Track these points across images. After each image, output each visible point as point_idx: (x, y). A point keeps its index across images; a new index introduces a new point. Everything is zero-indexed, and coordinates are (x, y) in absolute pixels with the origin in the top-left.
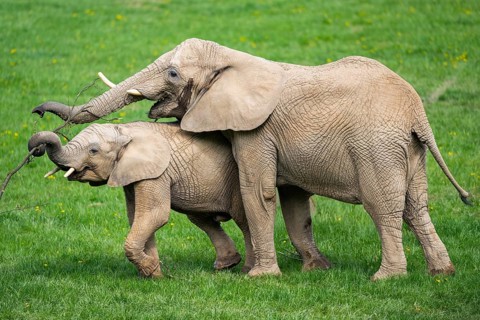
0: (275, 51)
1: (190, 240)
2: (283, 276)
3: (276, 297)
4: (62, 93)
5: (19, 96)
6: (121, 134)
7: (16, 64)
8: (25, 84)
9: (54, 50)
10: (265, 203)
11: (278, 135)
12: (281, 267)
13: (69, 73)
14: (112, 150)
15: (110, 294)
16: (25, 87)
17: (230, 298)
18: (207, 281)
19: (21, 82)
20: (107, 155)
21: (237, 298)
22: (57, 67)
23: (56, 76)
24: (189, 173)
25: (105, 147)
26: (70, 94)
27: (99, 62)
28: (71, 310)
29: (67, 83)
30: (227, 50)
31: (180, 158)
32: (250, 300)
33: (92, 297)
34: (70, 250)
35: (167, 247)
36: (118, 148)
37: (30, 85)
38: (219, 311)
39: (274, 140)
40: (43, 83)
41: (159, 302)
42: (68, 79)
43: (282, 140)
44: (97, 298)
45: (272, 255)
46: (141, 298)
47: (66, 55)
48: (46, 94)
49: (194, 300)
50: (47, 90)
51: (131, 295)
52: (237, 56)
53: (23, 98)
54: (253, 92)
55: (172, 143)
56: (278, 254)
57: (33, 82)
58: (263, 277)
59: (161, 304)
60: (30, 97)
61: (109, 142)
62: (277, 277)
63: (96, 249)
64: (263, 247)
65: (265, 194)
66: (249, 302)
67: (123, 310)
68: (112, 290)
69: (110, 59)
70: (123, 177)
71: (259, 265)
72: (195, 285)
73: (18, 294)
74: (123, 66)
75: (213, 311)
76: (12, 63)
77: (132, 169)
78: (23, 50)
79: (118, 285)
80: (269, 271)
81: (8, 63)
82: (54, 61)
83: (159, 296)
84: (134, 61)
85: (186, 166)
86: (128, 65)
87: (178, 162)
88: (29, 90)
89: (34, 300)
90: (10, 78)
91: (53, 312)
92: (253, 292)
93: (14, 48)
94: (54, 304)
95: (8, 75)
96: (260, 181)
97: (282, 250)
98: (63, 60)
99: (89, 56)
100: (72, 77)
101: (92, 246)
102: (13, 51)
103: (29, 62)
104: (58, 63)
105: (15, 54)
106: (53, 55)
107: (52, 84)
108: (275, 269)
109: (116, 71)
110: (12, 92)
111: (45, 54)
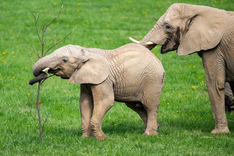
0: (228, 5)
1: (178, 113)
2: (231, 134)
3: (227, 146)
4: (106, 28)
5: (82, 30)
6: (83, 55)
7: (81, 11)
8: (86, 23)
9: (102, 4)
10: (219, 92)
11: (225, 53)
12: (230, 129)
13: (110, 17)
14: (75, 62)
15: (132, 143)
16: (85, 25)
17: (201, 146)
18: (187, 136)
19: (83, 22)
20: (72, 65)
21: (205, 146)
22: (103, 13)
23: (103, 19)
24: (121, 79)
25: (72, 60)
26: (111, 29)
27: (127, 11)
28: (110, 152)
29: (109, 23)
30: (195, 6)
31: (116, 70)
32: (212, 147)
33: (123, 145)
34: (110, 118)
35: (165, 117)
36: (79, 62)
37: (88, 23)
38: (194, 153)
39: (223, 56)
40: (96, 22)
41: (160, 148)
42: (110, 20)
43: (227, 56)
44: (125, 145)
45: (224, 121)
46: (150, 146)
47: (108, 7)
48: (97, 29)
49: (180, 147)
50: (98, 26)
51: (144, 144)
52: (201, 8)
53: (84, 31)
54: (212, 27)
55: (112, 62)
56: (228, 121)
57: (90, 22)
58: (220, 134)
59: (161, 149)
60: (88, 30)
61: (75, 58)
62: (227, 134)
63: (125, 117)
64: (219, 117)
65: (219, 86)
66: (211, 148)
67: (140, 152)
68: (134, 141)
69: (134, 9)
70: (78, 79)
71: (217, 127)
72: (181, 138)
73: (80, 143)
74: (141, 13)
75: (191, 153)
76: (78, 11)
77: (84, 76)
78: (84, 4)
79: (137, 138)
80: (223, 131)
81: (76, 11)
82: (102, 10)
83: (161, 145)
84: (147, 10)
85: (119, 75)
86: (144, 13)
87: (115, 73)
88: (87, 27)
89: (89, 146)
90: (77, 19)
91: (100, 153)
92: (214, 143)
93: (79, 2)
94: (101, 148)
95: (76, 18)
96: (216, 79)
97: (231, 119)
98: (107, 9)
99: (122, 7)
100: (112, 19)
101: (122, 116)
102: (79, 4)
103: (87, 10)
104: (104, 11)
105: (80, 5)
106: (101, 7)
107: (101, 23)
108: (226, 129)
109: (137, 16)
110: (78, 27)
111: (96, 6)
